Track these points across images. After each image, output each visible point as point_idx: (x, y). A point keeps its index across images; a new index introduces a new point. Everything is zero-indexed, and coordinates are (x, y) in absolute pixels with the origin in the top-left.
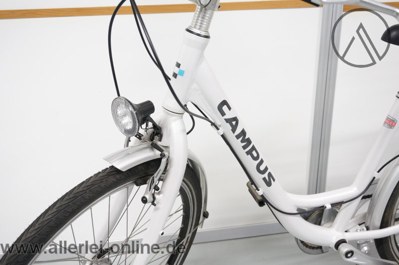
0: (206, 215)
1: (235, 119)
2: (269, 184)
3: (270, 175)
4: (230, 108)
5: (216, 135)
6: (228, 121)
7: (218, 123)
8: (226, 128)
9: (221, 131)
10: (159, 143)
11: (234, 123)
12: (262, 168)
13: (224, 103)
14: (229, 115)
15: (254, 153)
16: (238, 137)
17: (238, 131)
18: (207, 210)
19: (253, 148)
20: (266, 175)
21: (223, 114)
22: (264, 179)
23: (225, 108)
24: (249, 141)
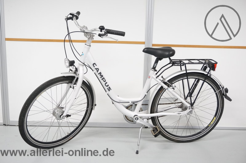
0: (95, 105)
1: (98, 69)
2: (109, 90)
3: (109, 87)
4: (96, 65)
5: (93, 73)
6: (96, 69)
7: (93, 69)
8: (95, 71)
9: (94, 72)
10: (77, 73)
11: (97, 70)
12: (107, 85)
13: (94, 64)
14: (96, 67)
15: (104, 79)
16: (99, 74)
17: (99, 72)
18: (96, 103)
19: (104, 78)
20: (108, 87)
21: (94, 67)
22: (107, 88)
23: (95, 65)
24: (102, 76)
